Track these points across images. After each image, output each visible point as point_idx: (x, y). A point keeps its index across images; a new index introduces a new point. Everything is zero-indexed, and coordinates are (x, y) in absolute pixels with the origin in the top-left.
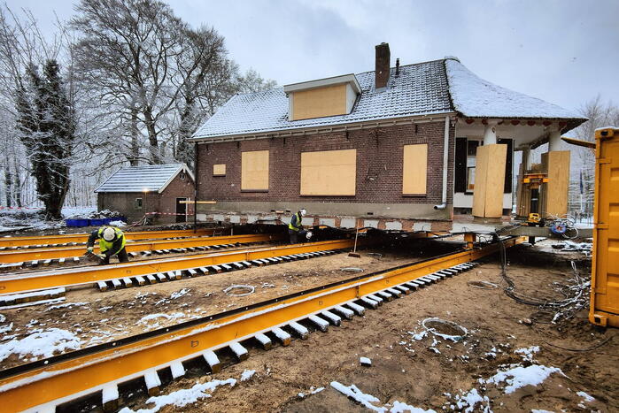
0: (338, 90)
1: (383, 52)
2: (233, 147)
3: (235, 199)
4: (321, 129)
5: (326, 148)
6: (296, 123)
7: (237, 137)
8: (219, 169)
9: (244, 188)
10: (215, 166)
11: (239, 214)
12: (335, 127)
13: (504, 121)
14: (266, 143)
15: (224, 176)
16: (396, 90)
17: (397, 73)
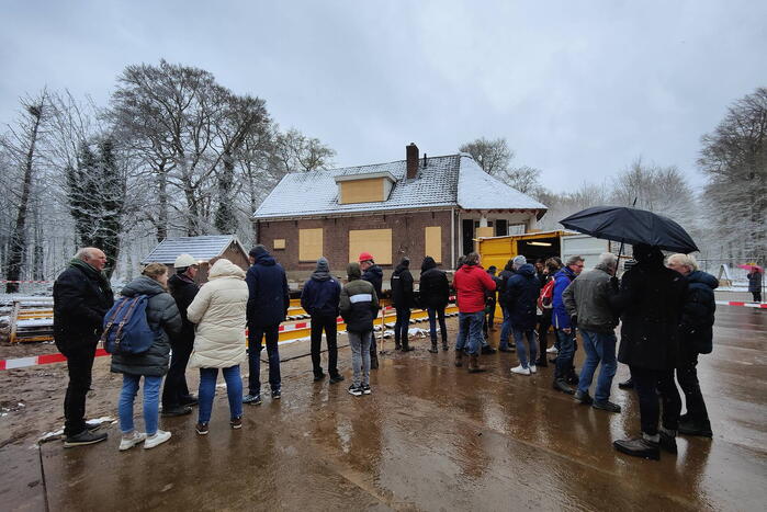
0: (377, 183)
1: (412, 151)
2: (291, 225)
3: (293, 269)
4: (364, 213)
5: (369, 227)
6: (344, 207)
7: (294, 217)
8: (279, 244)
9: (301, 259)
10: (275, 241)
11: (297, 281)
12: (375, 212)
13: (490, 211)
14: (319, 222)
15: (283, 250)
16: (423, 181)
17: (425, 165)
